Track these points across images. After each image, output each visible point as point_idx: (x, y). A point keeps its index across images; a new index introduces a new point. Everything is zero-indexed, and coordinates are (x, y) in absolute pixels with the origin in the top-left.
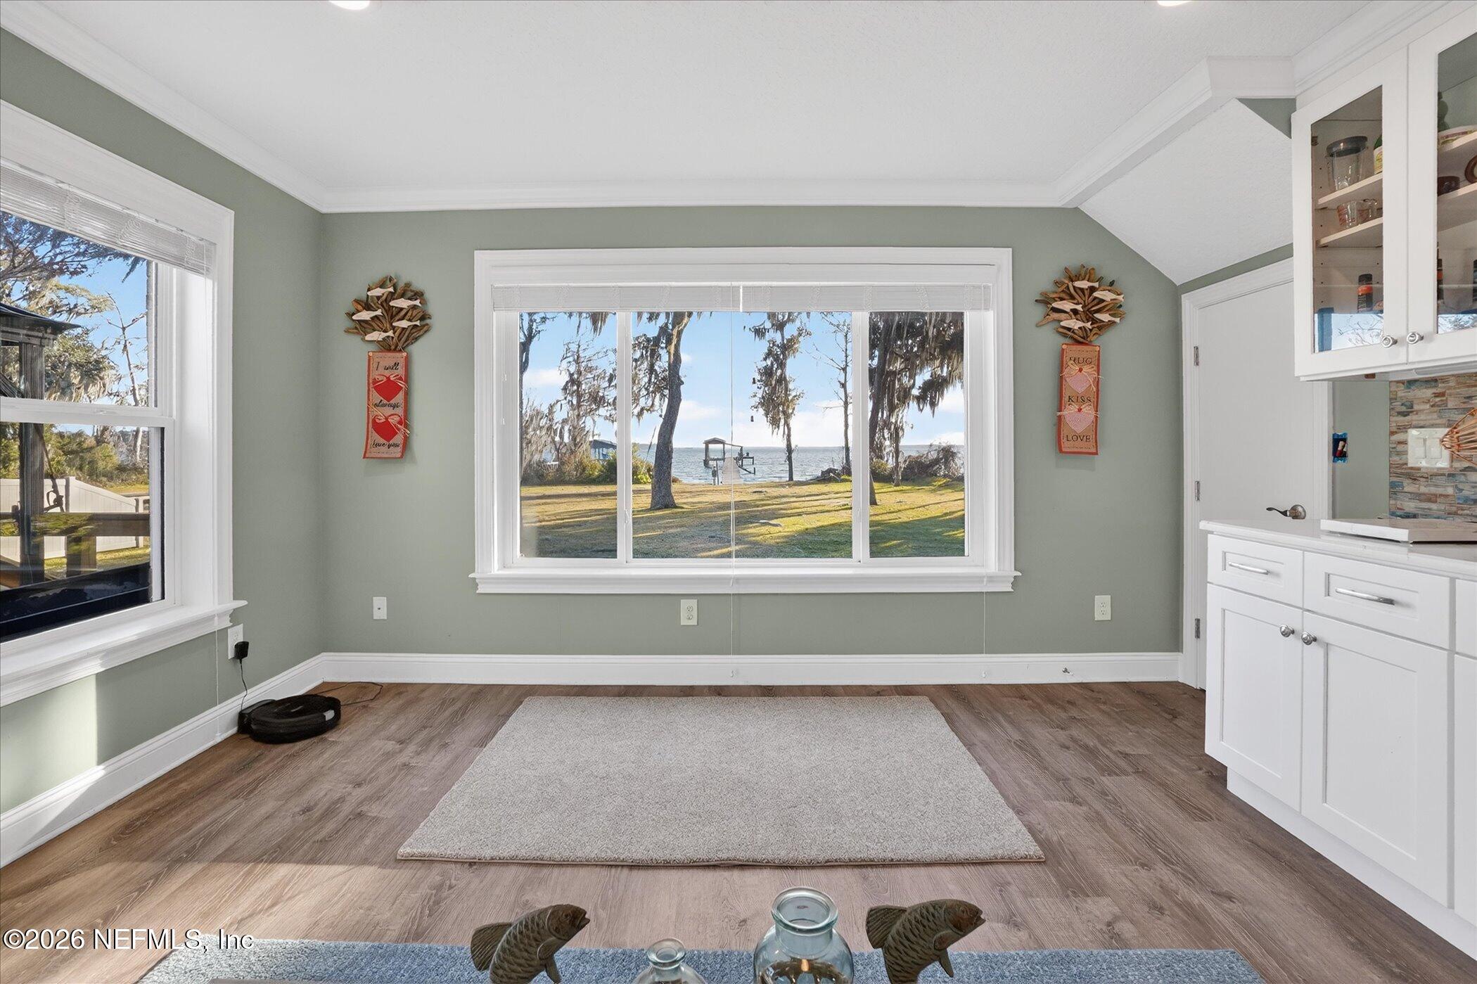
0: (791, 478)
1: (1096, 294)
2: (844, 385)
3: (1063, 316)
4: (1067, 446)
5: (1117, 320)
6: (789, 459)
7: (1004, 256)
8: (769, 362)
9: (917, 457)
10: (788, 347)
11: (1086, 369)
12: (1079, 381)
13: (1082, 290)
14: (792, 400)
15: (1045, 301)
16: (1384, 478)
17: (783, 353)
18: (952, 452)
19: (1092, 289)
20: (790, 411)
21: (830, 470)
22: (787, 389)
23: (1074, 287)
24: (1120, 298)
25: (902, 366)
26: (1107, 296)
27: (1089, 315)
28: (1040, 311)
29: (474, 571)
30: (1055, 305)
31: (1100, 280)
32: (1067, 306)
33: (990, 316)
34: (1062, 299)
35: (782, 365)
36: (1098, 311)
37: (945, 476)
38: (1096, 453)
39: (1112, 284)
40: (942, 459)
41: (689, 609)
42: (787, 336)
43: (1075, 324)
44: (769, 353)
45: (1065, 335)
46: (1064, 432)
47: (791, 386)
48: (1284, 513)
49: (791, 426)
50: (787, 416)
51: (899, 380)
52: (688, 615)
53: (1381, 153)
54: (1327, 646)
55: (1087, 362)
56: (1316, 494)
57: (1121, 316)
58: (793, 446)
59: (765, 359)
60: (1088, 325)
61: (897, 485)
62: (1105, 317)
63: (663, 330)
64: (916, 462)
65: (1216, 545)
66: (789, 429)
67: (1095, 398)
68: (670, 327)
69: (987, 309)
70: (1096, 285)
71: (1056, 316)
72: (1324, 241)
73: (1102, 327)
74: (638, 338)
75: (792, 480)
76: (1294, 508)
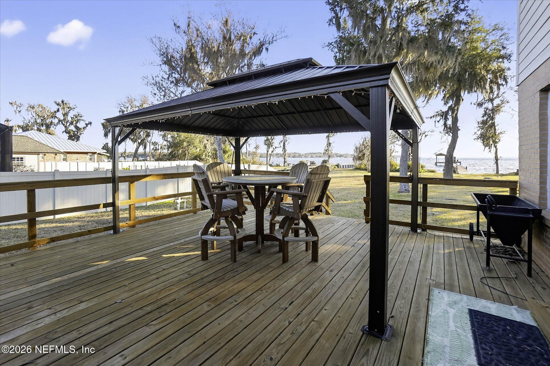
0: (497, 172)
6: (497, 163)
8: (485, 118)
10: (496, 110)
17: (493, 113)
22: (495, 129)
35: (493, 119)
42: (495, 105)
44: (485, 114)
47: (497, 128)
50: (495, 142)
59: (483, 117)
63: (450, 108)
66: (496, 149)
68: (453, 106)
74: (438, 112)
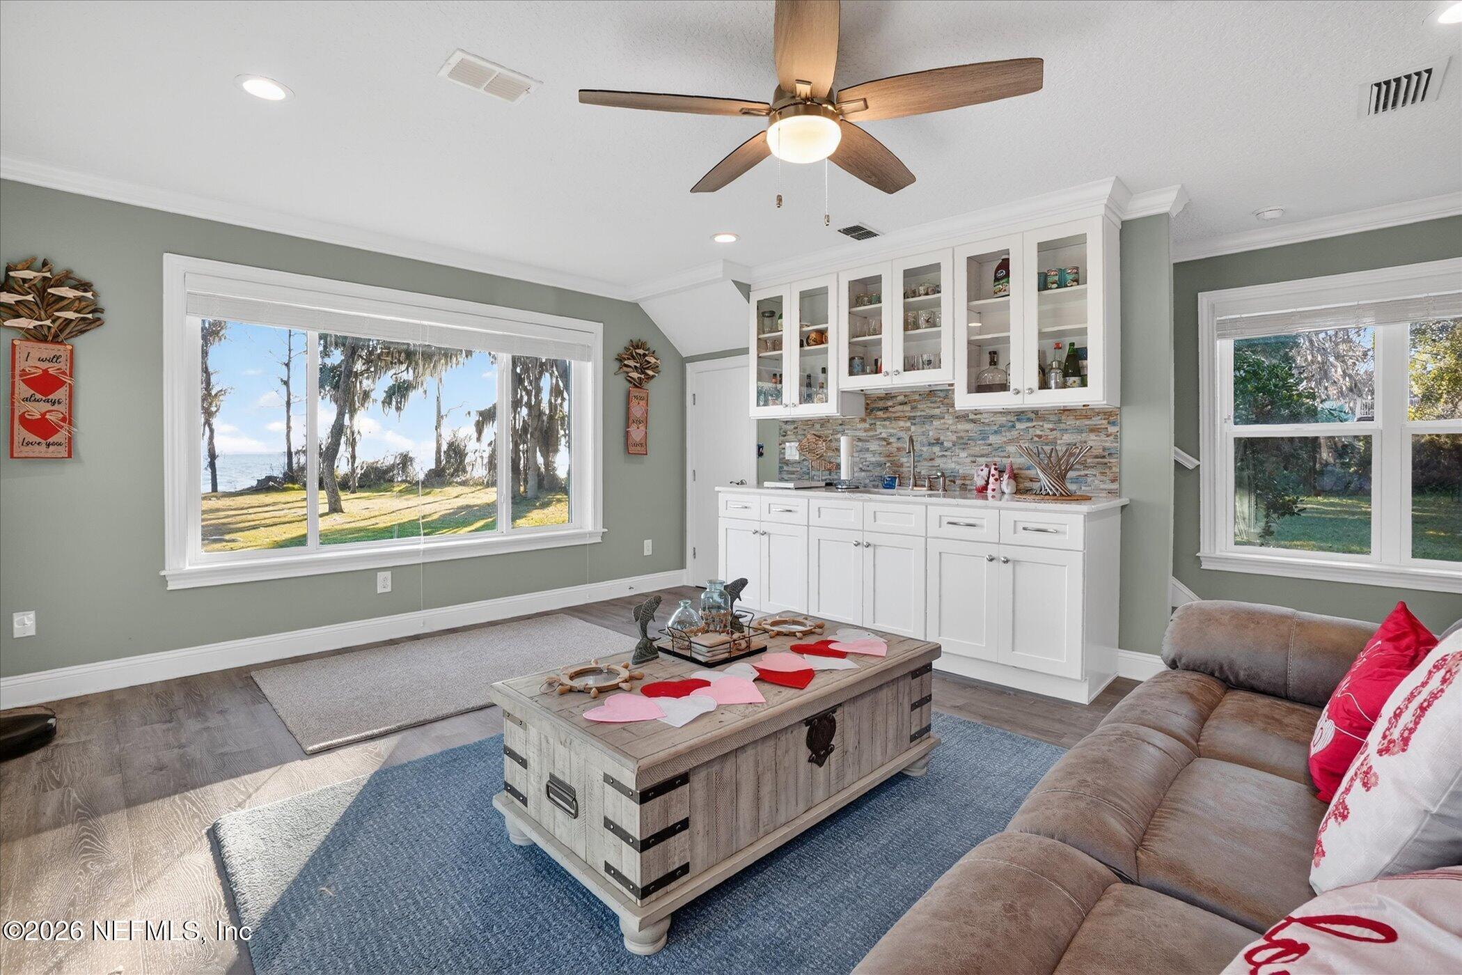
1: (646, 358)
2: (286, 383)
3: (629, 369)
4: (632, 449)
5: (656, 375)
7: (598, 328)
9: (373, 463)
11: (641, 402)
12: (637, 411)
13: (640, 354)
14: (216, 395)
15: (620, 359)
16: (777, 465)
18: (410, 458)
19: (645, 355)
20: (214, 409)
21: (269, 478)
23: (636, 352)
24: (658, 362)
25: (363, 368)
26: (653, 360)
27: (642, 370)
28: (616, 365)
29: (164, 569)
30: (626, 362)
31: (648, 349)
32: (631, 363)
33: (589, 366)
34: (629, 359)
36: (647, 368)
37: (403, 481)
38: (646, 454)
39: (654, 352)
40: (398, 464)
41: (385, 579)
43: (635, 375)
45: (630, 382)
46: (630, 441)
48: (738, 484)
49: (214, 427)
51: (361, 383)
52: (384, 584)
53: (782, 323)
54: (769, 535)
55: (642, 399)
56: (751, 473)
57: (658, 372)
58: (217, 452)
60: (643, 376)
61: (354, 492)
62: (650, 373)
64: (372, 468)
65: (722, 498)
67: (645, 421)
69: (589, 361)
70: (647, 352)
71: (625, 369)
72: (760, 355)
73: (650, 378)
75: (217, 491)
76: (741, 481)
